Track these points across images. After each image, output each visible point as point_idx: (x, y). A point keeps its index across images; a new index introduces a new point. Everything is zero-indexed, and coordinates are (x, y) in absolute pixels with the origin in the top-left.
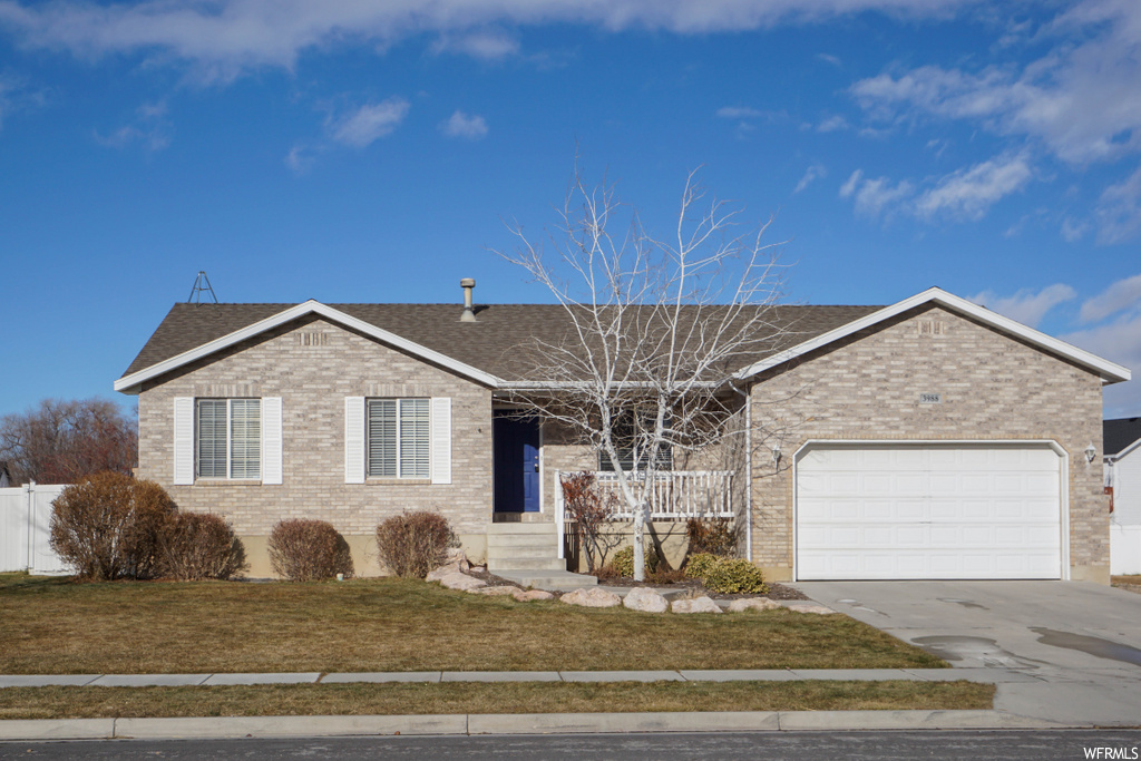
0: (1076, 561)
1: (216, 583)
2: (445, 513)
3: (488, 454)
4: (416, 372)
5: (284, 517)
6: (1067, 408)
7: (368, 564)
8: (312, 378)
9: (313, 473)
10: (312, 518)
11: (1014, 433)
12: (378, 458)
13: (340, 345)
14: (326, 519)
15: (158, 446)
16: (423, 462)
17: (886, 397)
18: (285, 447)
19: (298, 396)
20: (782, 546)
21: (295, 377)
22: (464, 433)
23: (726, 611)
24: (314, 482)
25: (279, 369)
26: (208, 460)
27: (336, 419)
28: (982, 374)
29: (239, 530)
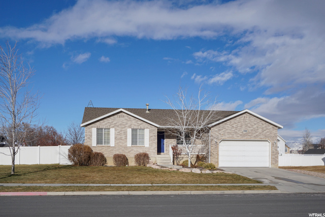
0: (272, 164)
1: (101, 166)
2: (148, 153)
3: (156, 141)
4: (142, 124)
5: (115, 153)
6: (271, 133)
7: (132, 163)
8: (121, 125)
9: (121, 144)
10: (121, 153)
11: (261, 138)
12: (134, 141)
13: (126, 118)
14: (123, 154)
15: (89, 138)
16: (143, 142)
17: (237, 131)
18: (115, 139)
19: (118, 128)
20: (217, 160)
21: (117, 124)
22: (151, 136)
23: (212, 173)
24: (121, 146)
25: (114, 123)
26: (99, 141)
27: (125, 133)
28: (255, 126)
29: (105, 156)
